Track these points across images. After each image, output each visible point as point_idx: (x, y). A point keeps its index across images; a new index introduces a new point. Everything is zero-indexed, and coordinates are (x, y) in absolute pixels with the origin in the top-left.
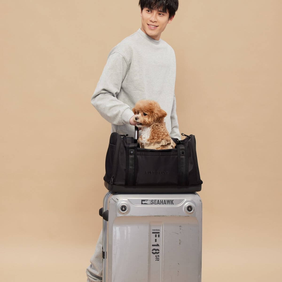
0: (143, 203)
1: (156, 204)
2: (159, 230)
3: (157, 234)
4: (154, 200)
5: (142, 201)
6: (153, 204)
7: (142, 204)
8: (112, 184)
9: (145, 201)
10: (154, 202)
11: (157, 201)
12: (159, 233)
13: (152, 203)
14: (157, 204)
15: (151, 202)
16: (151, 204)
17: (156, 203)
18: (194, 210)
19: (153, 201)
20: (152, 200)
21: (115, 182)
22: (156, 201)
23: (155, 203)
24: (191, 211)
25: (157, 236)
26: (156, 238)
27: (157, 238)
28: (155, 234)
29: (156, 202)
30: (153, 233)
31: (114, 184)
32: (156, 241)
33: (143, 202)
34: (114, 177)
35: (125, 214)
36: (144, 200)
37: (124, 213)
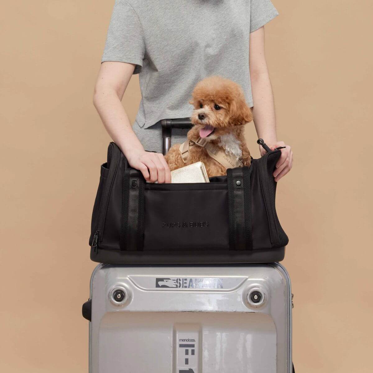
0: (160, 285)
1: (186, 287)
2: (194, 340)
3: (190, 349)
4: (183, 279)
5: (158, 280)
6: (180, 287)
7: (158, 286)
8: (95, 248)
9: (164, 280)
10: (181, 282)
11: (188, 282)
12: (193, 346)
13: (178, 285)
14: (189, 287)
15: (176, 284)
16: (177, 287)
17: (187, 285)
18: (264, 299)
19: (180, 280)
20: (177, 280)
21: (101, 242)
22: (185, 281)
23: (185, 285)
24: (257, 301)
25: (190, 352)
26: (187, 357)
27: (190, 356)
28: (184, 349)
29: (185, 283)
30: (181, 346)
31: (98, 247)
32: (187, 361)
33: (160, 283)
34: (100, 234)
35: (123, 306)
36: (162, 280)
37: (119, 305)
